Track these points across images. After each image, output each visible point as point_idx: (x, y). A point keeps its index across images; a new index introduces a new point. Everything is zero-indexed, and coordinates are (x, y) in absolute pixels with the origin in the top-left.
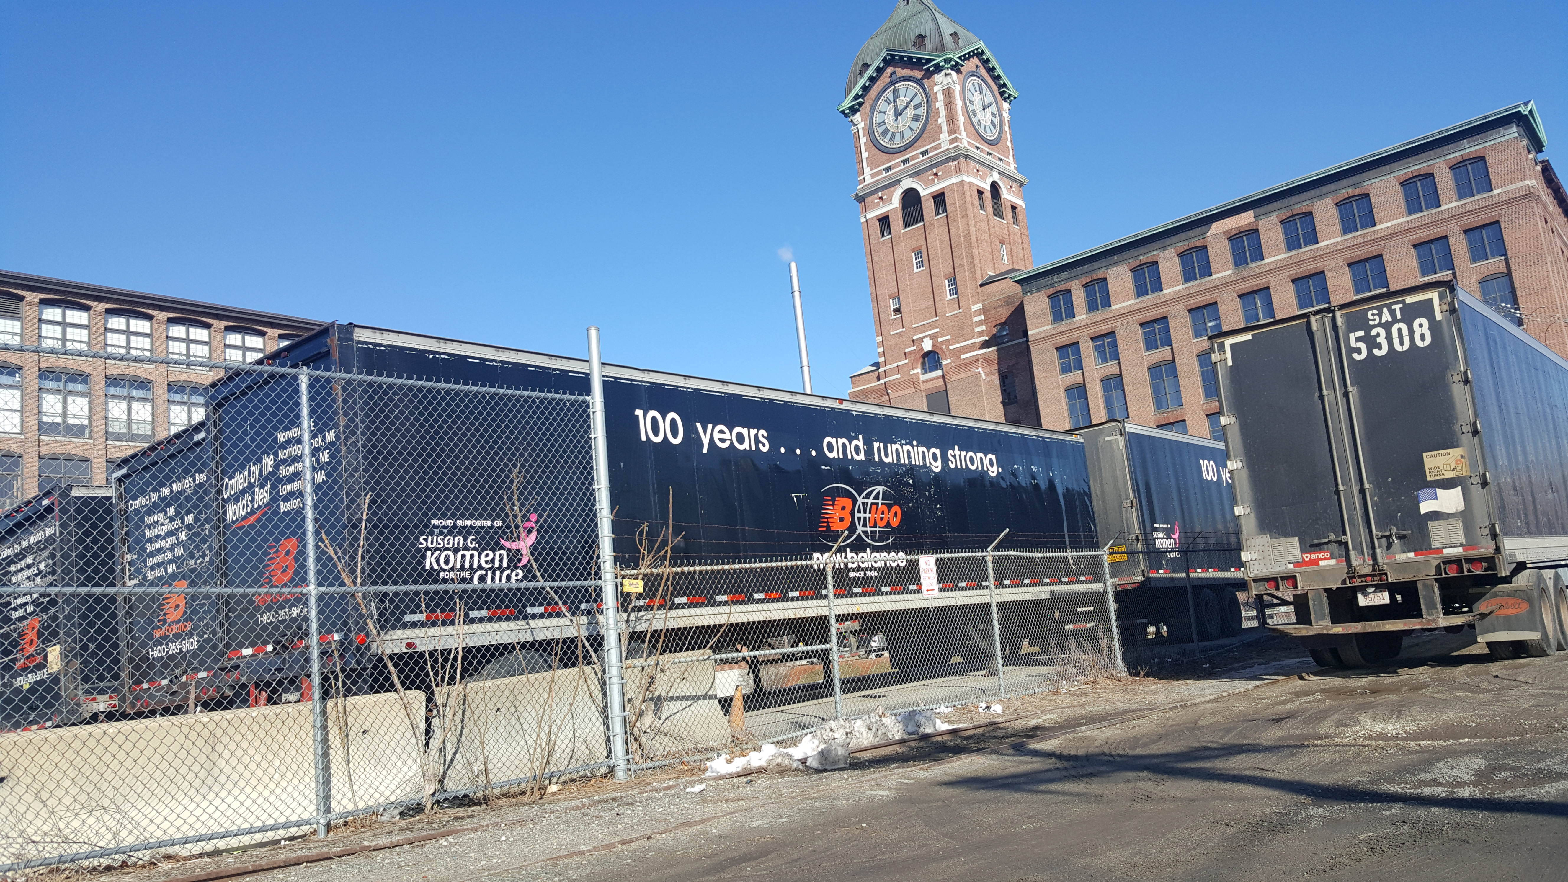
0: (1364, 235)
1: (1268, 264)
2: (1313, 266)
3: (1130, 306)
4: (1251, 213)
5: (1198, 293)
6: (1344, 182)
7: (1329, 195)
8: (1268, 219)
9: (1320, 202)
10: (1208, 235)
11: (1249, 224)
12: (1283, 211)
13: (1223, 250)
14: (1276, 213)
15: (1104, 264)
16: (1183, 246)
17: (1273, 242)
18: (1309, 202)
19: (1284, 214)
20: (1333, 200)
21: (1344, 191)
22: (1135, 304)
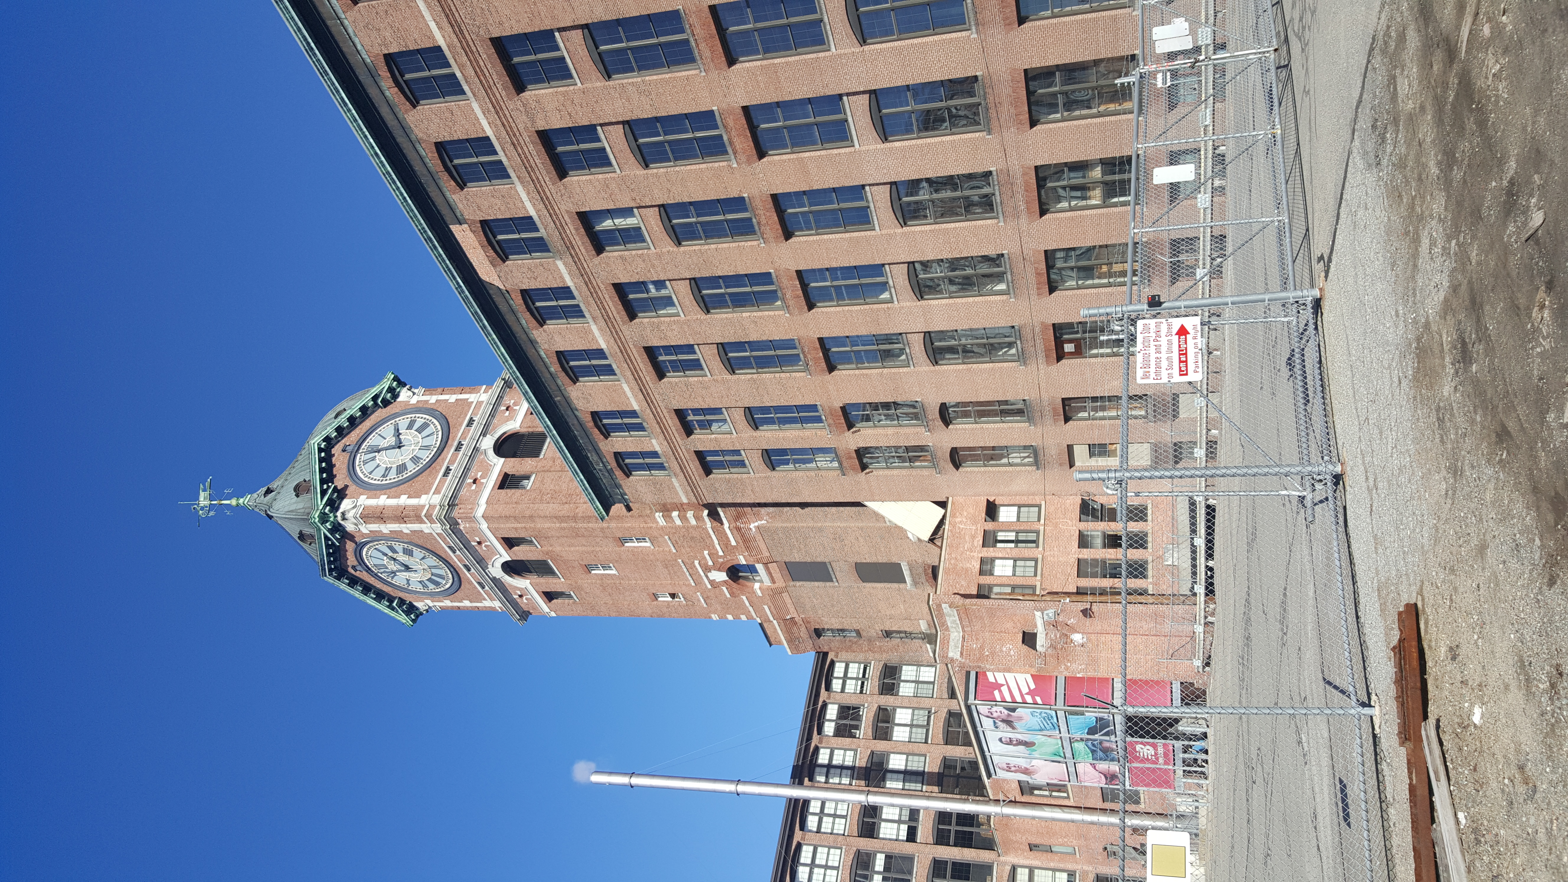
0: (461, 67)
1: (537, 211)
2: (531, 147)
3: (631, 389)
4: (455, 228)
5: (601, 306)
6: (373, 92)
7: (400, 116)
8: (460, 206)
9: (416, 130)
10: (502, 287)
11: (473, 232)
12: (442, 184)
13: (525, 270)
14: (448, 194)
15: (570, 413)
16: (526, 319)
17: (499, 202)
18: (418, 146)
19: (448, 184)
20: (407, 111)
21: (387, 93)
22: (627, 382)
